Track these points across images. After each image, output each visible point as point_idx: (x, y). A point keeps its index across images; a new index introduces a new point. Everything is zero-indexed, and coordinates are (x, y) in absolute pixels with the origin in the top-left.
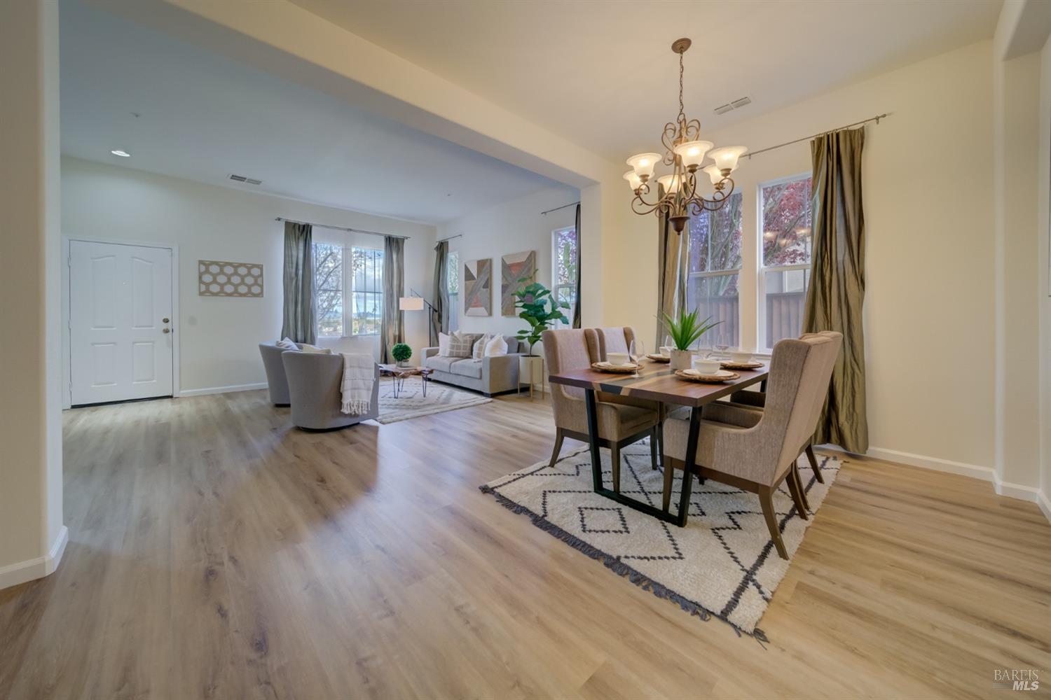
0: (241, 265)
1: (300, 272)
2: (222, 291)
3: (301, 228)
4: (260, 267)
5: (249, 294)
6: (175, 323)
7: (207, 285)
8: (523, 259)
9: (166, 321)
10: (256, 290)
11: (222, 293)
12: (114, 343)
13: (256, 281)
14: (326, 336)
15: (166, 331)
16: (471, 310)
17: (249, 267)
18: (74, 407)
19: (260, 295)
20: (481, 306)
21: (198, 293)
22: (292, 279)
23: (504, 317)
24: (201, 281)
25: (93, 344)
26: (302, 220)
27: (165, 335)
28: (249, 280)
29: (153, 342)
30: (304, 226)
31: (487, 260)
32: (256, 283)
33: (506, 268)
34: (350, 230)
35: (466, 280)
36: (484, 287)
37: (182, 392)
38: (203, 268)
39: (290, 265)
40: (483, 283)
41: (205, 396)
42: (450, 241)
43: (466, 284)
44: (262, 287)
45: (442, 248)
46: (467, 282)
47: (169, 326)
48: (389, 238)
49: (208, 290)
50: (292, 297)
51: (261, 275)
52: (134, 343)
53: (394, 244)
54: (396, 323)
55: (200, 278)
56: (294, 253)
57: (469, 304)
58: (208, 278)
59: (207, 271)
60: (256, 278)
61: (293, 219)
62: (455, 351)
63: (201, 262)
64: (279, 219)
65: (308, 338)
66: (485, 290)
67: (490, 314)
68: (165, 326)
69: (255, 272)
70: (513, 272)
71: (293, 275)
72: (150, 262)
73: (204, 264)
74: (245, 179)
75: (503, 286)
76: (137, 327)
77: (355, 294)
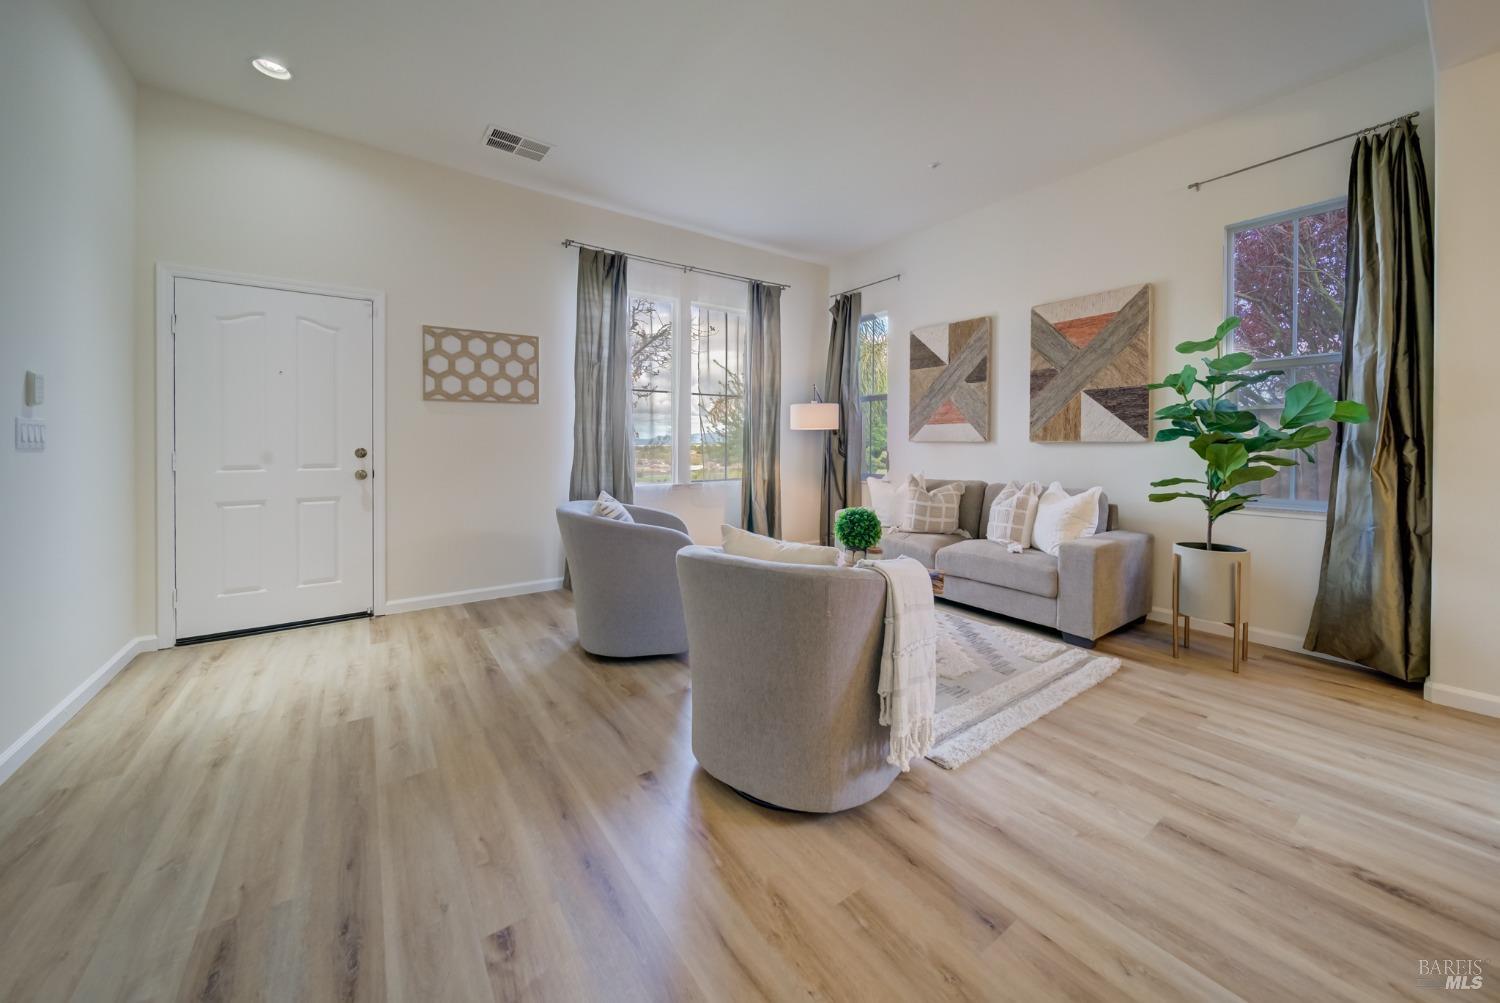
0: (500, 337)
1: (605, 352)
2: (465, 391)
3: (608, 261)
4: (533, 341)
5: (514, 397)
6: (377, 461)
7: (439, 378)
8: (1114, 306)
9: (361, 453)
10: (526, 389)
11: (464, 395)
12: (262, 503)
13: (526, 370)
14: (651, 484)
15: (362, 476)
16: (926, 429)
17: (515, 341)
18: (181, 642)
19: (534, 399)
20: (962, 421)
21: (421, 394)
22: (591, 365)
23: (1035, 445)
24: (427, 371)
25: (220, 505)
26: (610, 248)
27: (357, 484)
28: (514, 369)
29: (337, 499)
30: (613, 257)
31: (982, 320)
32: (526, 375)
33: (1046, 334)
34: (692, 269)
35: (912, 367)
36: (969, 380)
37: (390, 603)
38: (430, 343)
39: (589, 337)
40: (968, 369)
41: (433, 612)
42: (863, 291)
43: (913, 377)
44: (535, 382)
45: (846, 309)
46: (918, 372)
47: (366, 464)
48: (758, 286)
49: (438, 389)
50: (589, 401)
51: (535, 359)
52: (299, 501)
53: (763, 297)
54: (766, 455)
55: (425, 363)
56: (596, 312)
57: (921, 415)
58: (439, 364)
59: (438, 350)
60: (526, 364)
61: (595, 243)
62: (928, 519)
63: (427, 330)
64: (567, 243)
65: (621, 490)
66: (973, 385)
67: (988, 436)
68: (358, 464)
69: (525, 351)
70: (1074, 340)
71: (594, 358)
72: (332, 328)
73: (433, 334)
74: (516, 140)
75: (1034, 375)
76: (305, 467)
77: (696, 400)
